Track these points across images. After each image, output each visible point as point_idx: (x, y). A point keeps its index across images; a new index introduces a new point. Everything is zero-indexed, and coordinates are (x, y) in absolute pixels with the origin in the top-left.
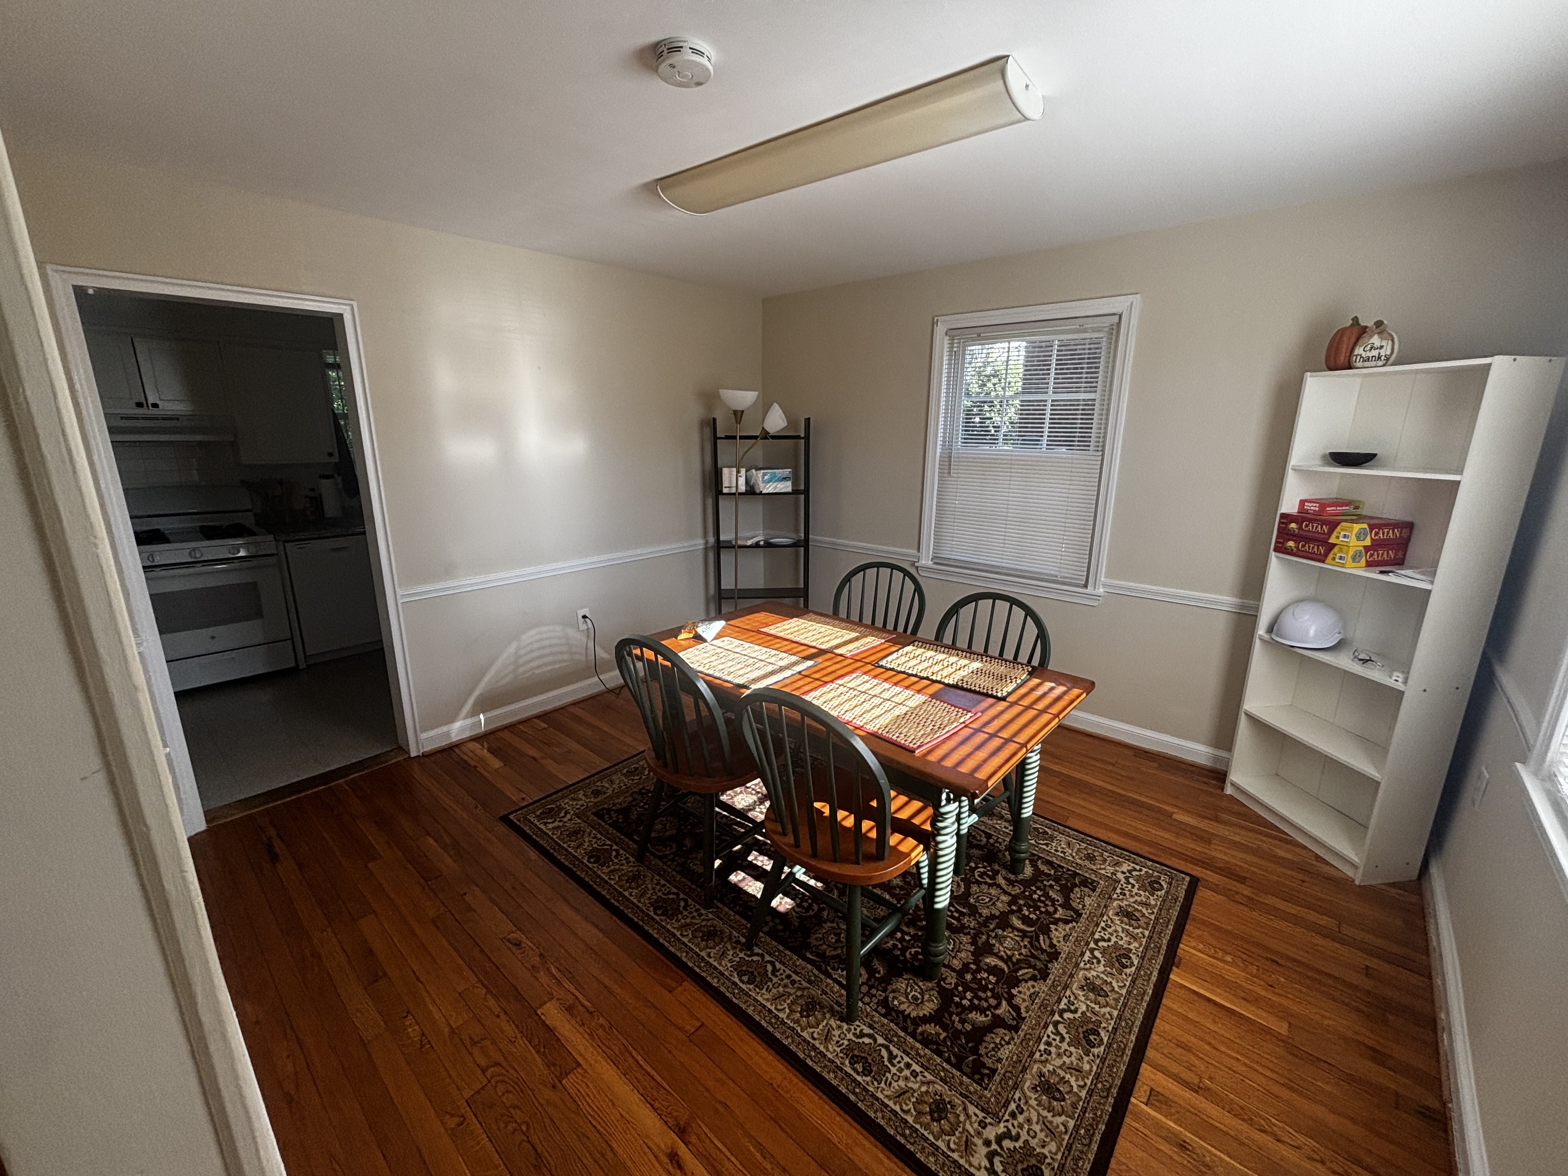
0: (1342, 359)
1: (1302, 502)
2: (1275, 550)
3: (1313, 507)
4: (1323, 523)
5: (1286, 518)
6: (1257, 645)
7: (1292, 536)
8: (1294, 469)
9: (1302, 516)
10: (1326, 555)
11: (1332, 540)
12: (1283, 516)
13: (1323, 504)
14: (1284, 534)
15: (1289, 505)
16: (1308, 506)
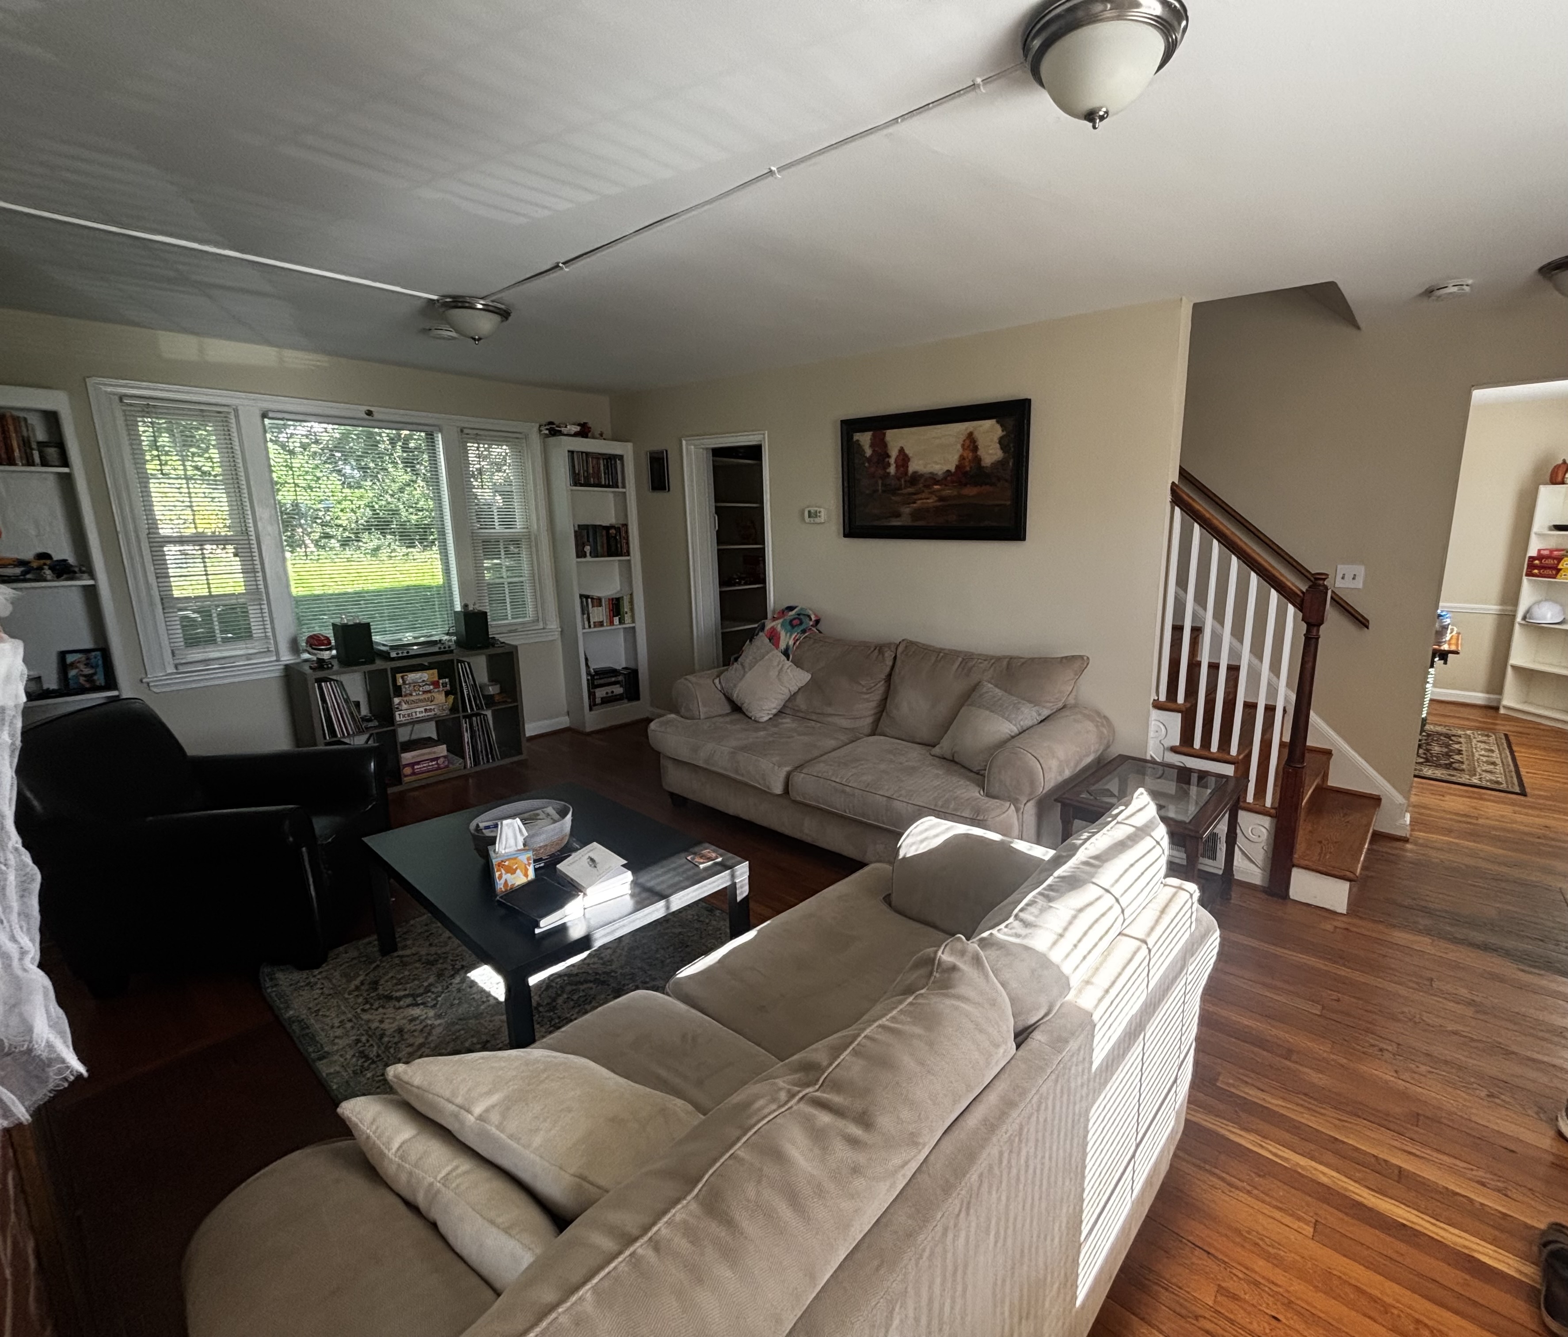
0: (1559, 479)
1: (1539, 551)
2: (1527, 575)
3: (1546, 553)
4: (1554, 558)
5: (1532, 559)
6: (1517, 628)
7: (1536, 567)
8: (1536, 534)
9: (1540, 557)
10: (1557, 574)
11: (1560, 567)
12: (1530, 557)
13: (1551, 551)
14: (1531, 566)
15: (1532, 552)
16: (1542, 552)
